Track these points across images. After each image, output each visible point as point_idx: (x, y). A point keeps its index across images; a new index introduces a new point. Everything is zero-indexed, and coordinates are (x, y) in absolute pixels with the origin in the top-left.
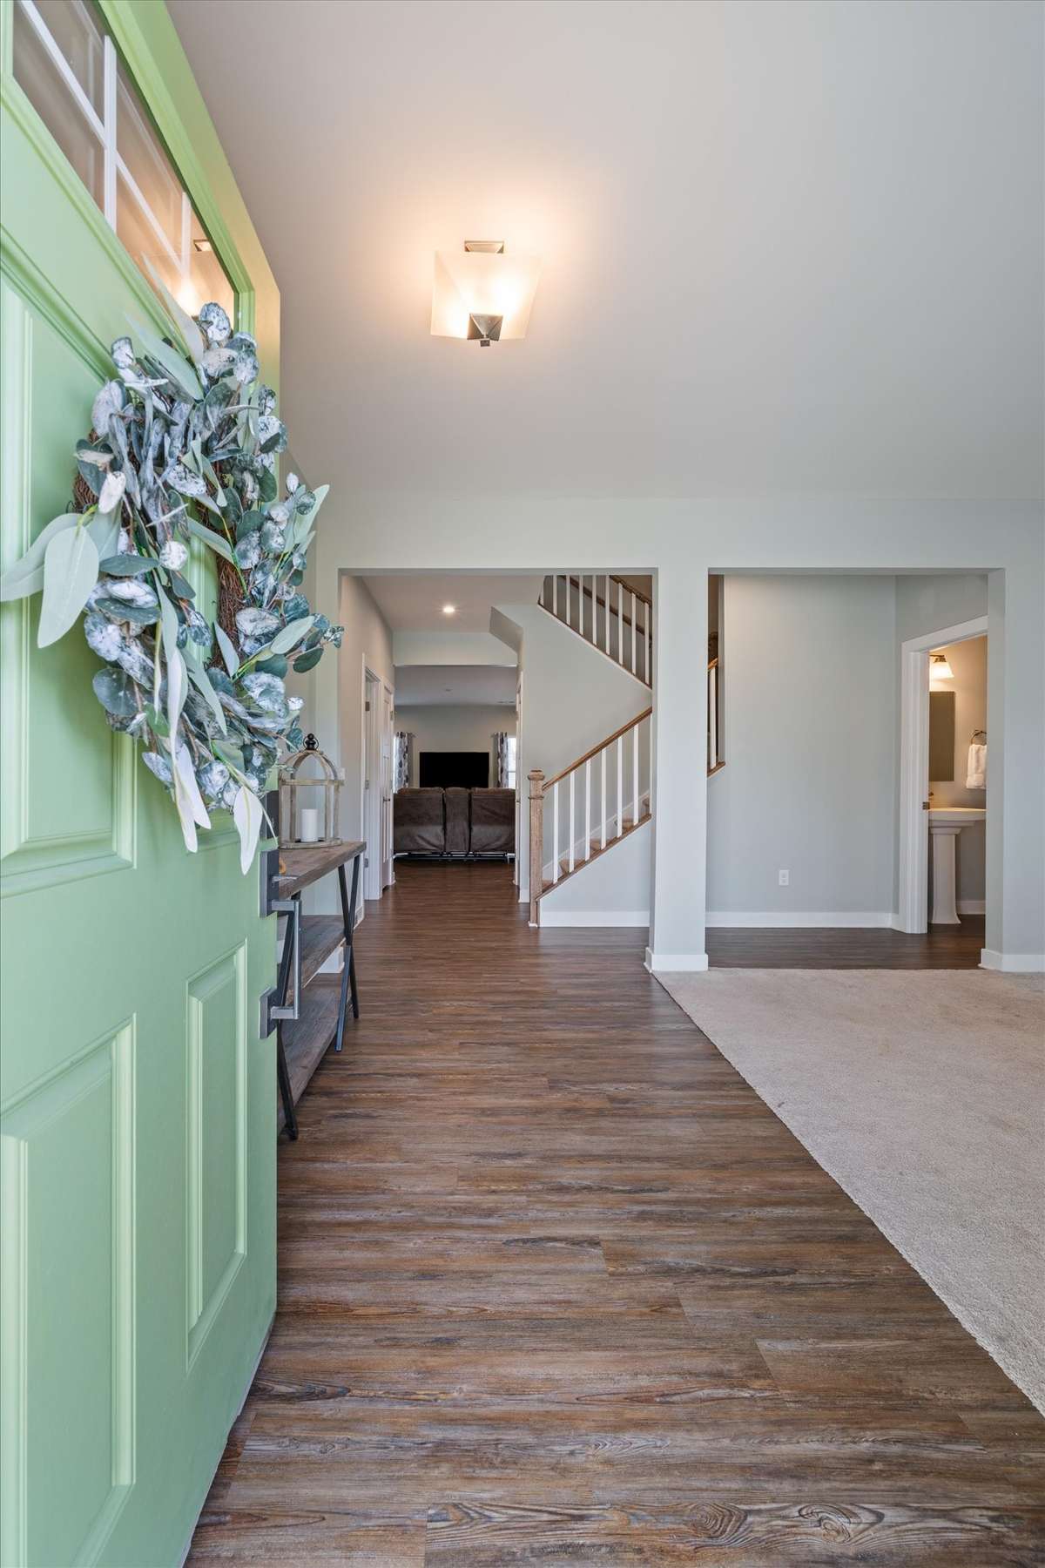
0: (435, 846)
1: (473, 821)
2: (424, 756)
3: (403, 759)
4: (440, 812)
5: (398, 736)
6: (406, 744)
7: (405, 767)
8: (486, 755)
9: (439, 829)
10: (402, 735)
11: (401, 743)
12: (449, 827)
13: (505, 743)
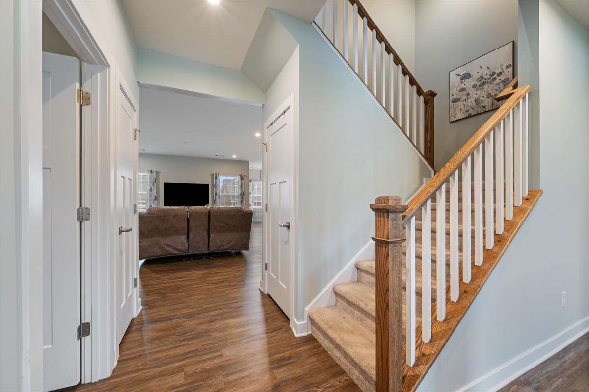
0: (179, 251)
1: (211, 230)
2: (166, 185)
3: (152, 187)
4: (185, 225)
5: (148, 172)
6: (155, 177)
7: (154, 191)
8: (207, 185)
9: (184, 238)
10: (151, 172)
11: (150, 176)
12: (191, 235)
13: (218, 179)
